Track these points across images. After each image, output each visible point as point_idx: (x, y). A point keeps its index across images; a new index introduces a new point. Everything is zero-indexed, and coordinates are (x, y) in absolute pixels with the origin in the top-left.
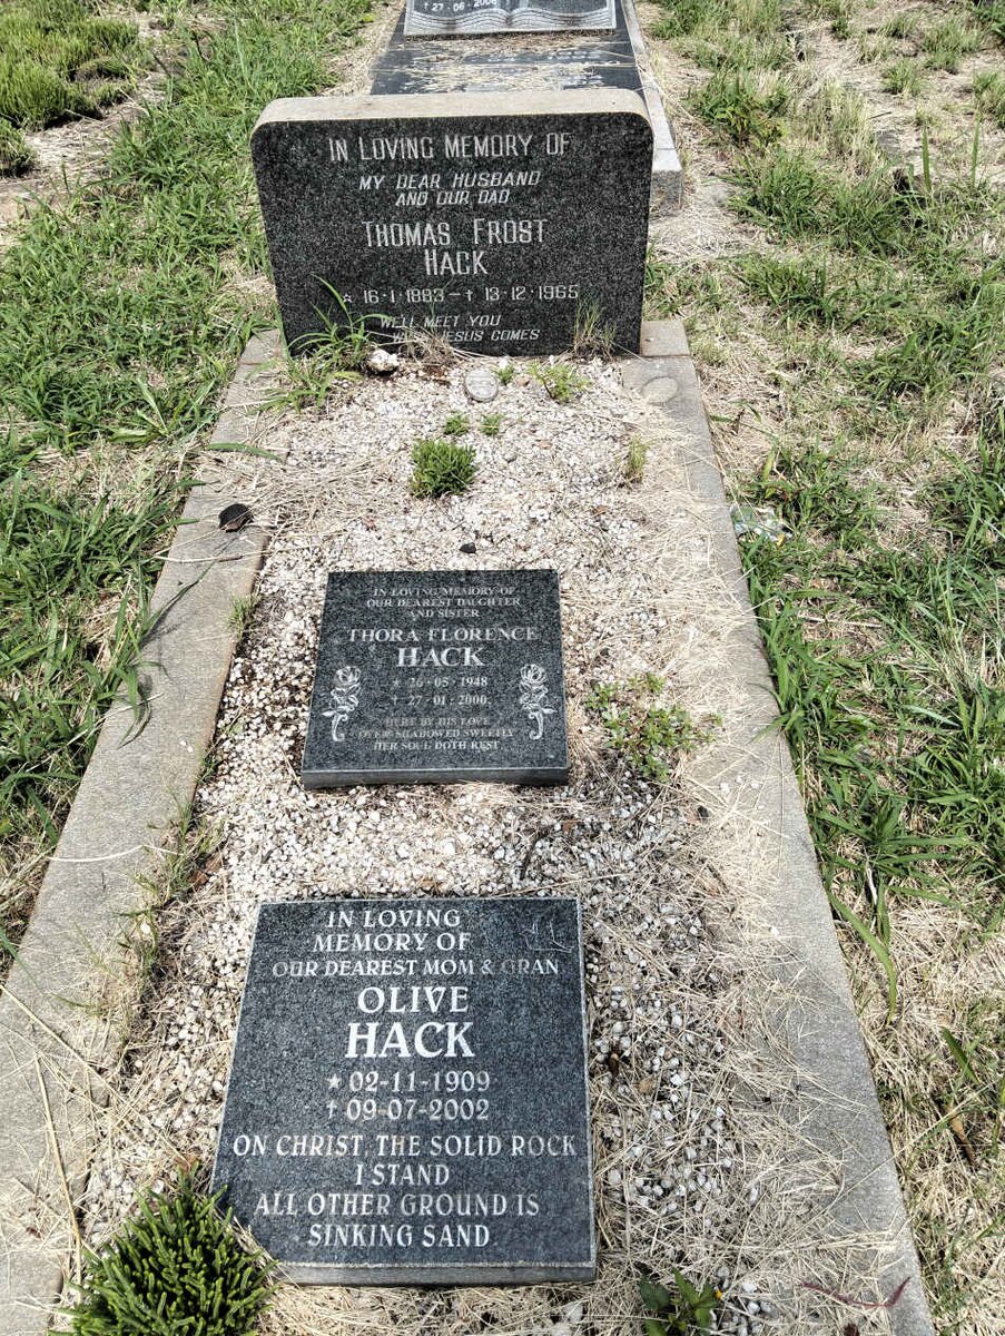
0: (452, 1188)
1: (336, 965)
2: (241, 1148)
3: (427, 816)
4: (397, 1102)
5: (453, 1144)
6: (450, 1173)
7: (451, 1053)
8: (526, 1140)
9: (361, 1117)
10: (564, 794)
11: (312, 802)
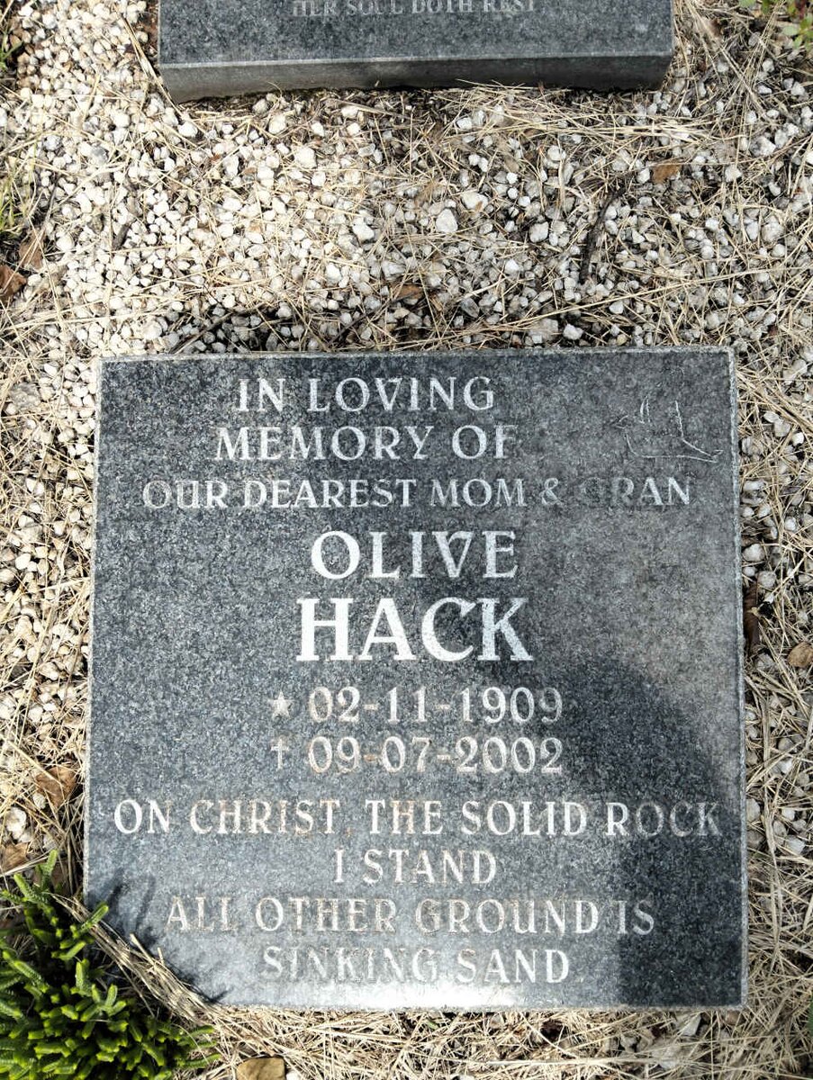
0: (503, 889)
1: (262, 487)
2: (129, 820)
3: (401, 155)
4: (397, 740)
5: (501, 817)
6: (499, 864)
7: (489, 654)
8: (632, 811)
9: (334, 768)
10: (653, 108)
11: (189, 129)
